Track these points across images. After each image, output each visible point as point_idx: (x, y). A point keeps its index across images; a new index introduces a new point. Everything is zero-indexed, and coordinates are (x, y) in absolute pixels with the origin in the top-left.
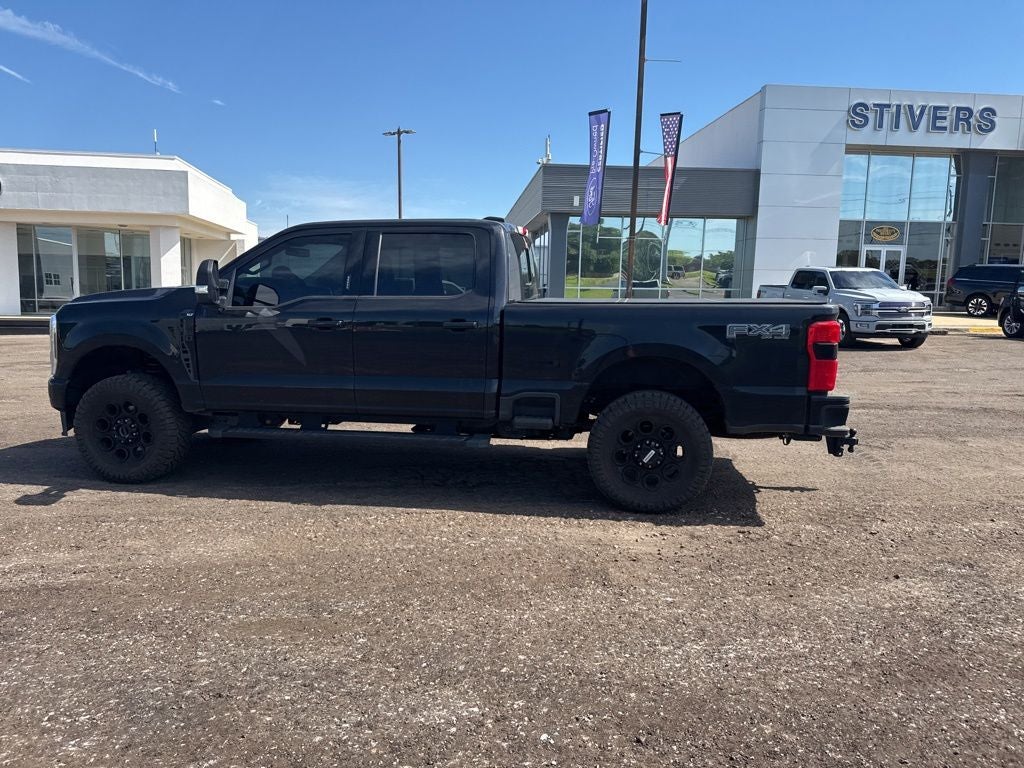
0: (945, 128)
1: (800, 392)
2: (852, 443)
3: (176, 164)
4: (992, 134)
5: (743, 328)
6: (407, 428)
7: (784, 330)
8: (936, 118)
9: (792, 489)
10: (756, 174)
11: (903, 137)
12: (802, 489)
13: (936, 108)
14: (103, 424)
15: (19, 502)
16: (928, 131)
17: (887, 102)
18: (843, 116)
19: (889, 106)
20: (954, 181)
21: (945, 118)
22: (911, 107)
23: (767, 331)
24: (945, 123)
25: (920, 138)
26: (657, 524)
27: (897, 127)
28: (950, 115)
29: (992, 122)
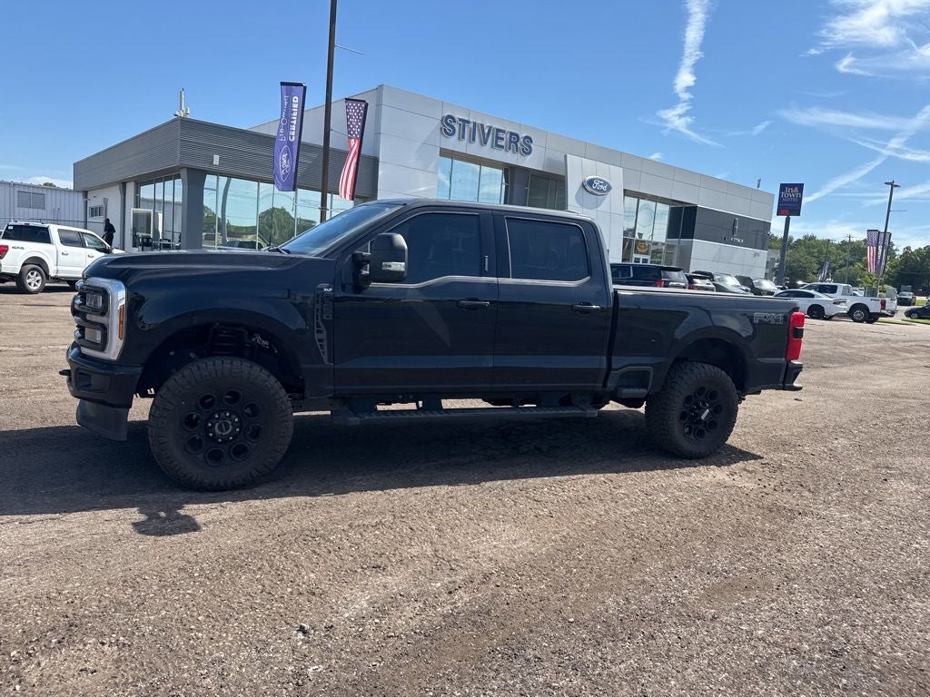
0: (502, 147)
4: (529, 157)
8: (498, 138)
10: (375, 161)
11: (475, 149)
13: (498, 130)
16: (492, 147)
17: (467, 119)
18: (437, 124)
19: (468, 122)
20: (504, 187)
21: (502, 139)
22: (482, 126)
24: (503, 143)
25: (487, 152)
27: (474, 140)
28: (506, 137)
29: (530, 147)
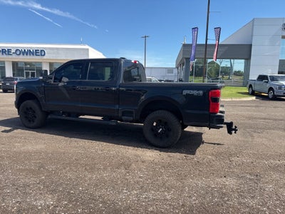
1: (207, 112)
2: (236, 130)
3: (87, 47)
5: (188, 92)
6: (100, 118)
7: (201, 92)
9: (214, 144)
10: (250, 46)
12: (218, 144)
14: (25, 113)
15: (2, 132)
23: (195, 92)
26: (161, 151)
